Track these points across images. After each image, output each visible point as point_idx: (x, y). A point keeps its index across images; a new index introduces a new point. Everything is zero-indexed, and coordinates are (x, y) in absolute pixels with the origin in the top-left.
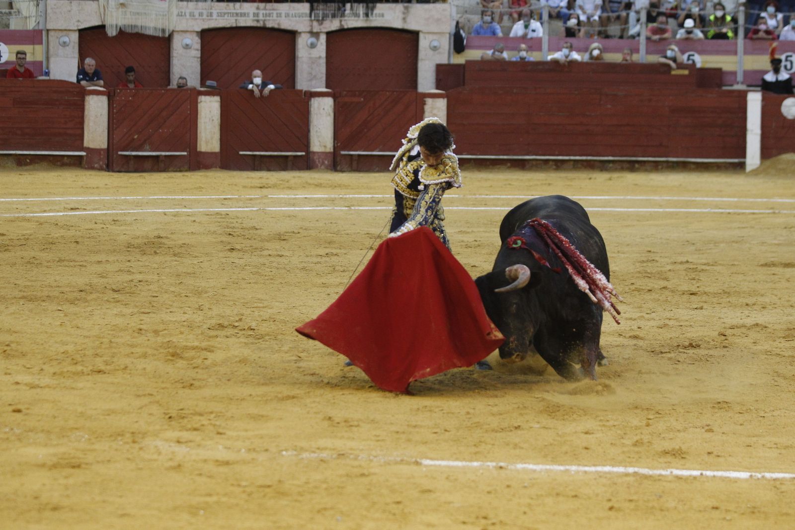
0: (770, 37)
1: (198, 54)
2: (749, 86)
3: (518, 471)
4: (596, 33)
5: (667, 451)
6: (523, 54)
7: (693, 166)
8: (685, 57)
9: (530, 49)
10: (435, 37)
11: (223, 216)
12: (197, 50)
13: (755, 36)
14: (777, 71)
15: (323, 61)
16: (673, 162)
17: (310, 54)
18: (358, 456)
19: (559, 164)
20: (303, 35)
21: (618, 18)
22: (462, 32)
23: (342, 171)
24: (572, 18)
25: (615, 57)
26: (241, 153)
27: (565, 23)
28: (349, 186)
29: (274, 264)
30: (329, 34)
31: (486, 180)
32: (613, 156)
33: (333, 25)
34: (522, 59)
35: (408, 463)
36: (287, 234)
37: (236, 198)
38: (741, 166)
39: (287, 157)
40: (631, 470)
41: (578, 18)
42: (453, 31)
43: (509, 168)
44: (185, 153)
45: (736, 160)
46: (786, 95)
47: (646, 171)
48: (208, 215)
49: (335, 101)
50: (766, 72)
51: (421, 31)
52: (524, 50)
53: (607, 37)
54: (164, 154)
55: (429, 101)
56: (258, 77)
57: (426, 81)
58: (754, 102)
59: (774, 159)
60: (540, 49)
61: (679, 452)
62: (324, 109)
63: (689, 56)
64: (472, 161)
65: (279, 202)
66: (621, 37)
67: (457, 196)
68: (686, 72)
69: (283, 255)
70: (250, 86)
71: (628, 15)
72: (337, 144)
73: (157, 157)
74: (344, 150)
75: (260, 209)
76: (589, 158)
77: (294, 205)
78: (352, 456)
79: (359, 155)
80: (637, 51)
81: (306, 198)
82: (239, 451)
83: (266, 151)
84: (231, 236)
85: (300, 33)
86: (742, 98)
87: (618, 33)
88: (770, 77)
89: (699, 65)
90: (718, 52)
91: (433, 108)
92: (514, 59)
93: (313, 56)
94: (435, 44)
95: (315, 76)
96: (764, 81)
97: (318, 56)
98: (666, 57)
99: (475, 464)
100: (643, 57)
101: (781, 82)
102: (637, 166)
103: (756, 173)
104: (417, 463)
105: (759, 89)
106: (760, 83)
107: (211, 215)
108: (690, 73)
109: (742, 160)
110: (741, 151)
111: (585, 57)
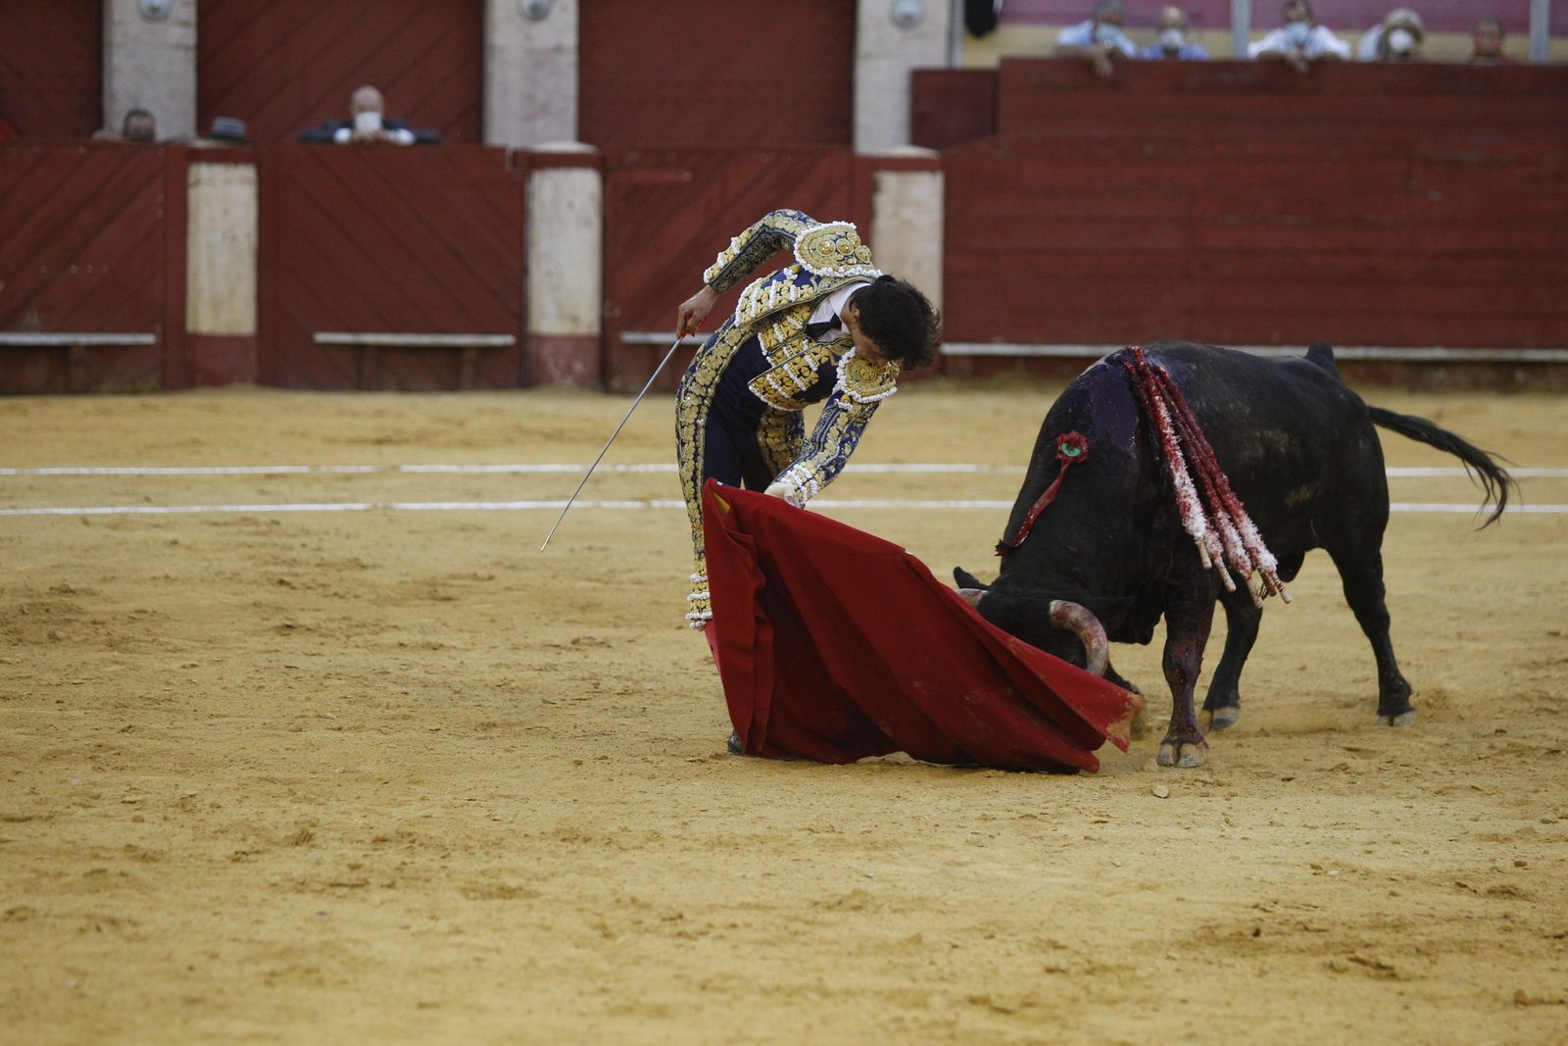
1: (190, 37)
6: (1175, 38)
11: (263, 528)
12: (185, 24)
15: (568, 62)
17: (529, 38)
23: (627, 392)
25: (1452, 47)
26: (322, 337)
29: (416, 672)
32: (1447, 345)
34: (1171, 52)
36: (456, 582)
37: (301, 475)
39: (457, 351)
44: (148, 339)
47: (1548, 391)
48: (215, 524)
49: (604, 181)
52: (1176, 26)
54: (83, 339)
55: (889, 181)
56: (372, 109)
57: (880, 121)
60: (1224, 21)
62: (570, 206)
64: (1021, 362)
65: (434, 486)
67: (973, 467)
69: (442, 646)
70: (343, 135)
72: (611, 310)
73: (64, 350)
74: (631, 326)
75: (375, 507)
76: (1375, 353)
77: (478, 496)
80: (1523, 26)
81: (515, 474)
83: (399, 333)
84: (284, 588)
91: (900, 203)
92: (1148, 54)
93: (537, 44)
94: (910, 7)
95: (543, 106)
97: (553, 45)
100: (1539, 44)
102: (1520, 376)
107: (226, 524)
111: (1367, 46)
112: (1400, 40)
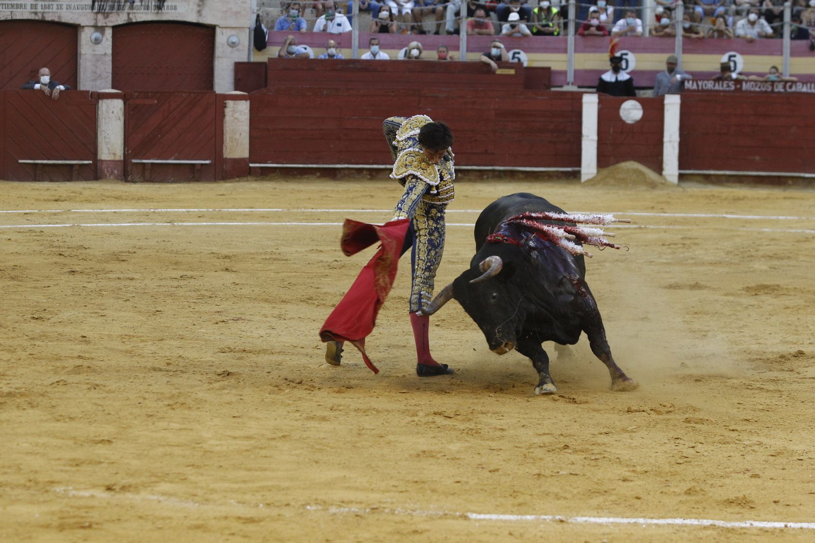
0: (601, 33)
2: (579, 87)
3: (580, 524)
4: (409, 28)
5: (731, 500)
6: (333, 51)
7: (521, 176)
8: (510, 54)
9: (339, 46)
10: (233, 32)
11: (39, 234)
13: (586, 32)
14: (616, 69)
15: (109, 59)
16: (500, 171)
17: (94, 51)
18: (395, 510)
19: (374, 173)
20: (86, 29)
21: (433, 11)
22: (263, 26)
23: (133, 182)
24: (384, 10)
25: (431, 55)
26: (21, 161)
27: (376, 15)
28: (153, 199)
29: (131, 289)
30: (115, 28)
31: (299, 191)
33: (120, 19)
34: (331, 56)
35: (454, 518)
36: (123, 254)
37: (36, 213)
38: (575, 176)
39: (71, 166)
40: (707, 522)
41: (390, 10)
42: (253, 26)
43: (319, 177)
45: (569, 169)
46: (625, 97)
47: (470, 181)
48: (20, 232)
49: (125, 104)
50: (604, 72)
51: (218, 26)
52: (333, 47)
53: (422, 32)
55: (230, 103)
56: (47, 75)
57: (223, 82)
58: (590, 104)
59: (612, 168)
60: (349, 46)
61: (744, 502)
62: (113, 112)
63: (514, 54)
64: (278, 170)
65: (89, 217)
66: (437, 33)
67: (280, 210)
68: (512, 72)
69: (133, 278)
70: (37, 86)
71: (445, 8)
72: (128, 151)
74: (135, 157)
75: (74, 225)
77: (107, 221)
78: (386, 511)
79: (153, 164)
80: (457, 48)
81: (115, 212)
82: (257, 506)
83: (49, 159)
84: (62, 257)
85: (83, 27)
86: (576, 100)
87: (434, 29)
88: (609, 77)
89: (525, 64)
90: (546, 50)
91: (234, 111)
92: (322, 57)
93: (98, 53)
94: (234, 39)
95: (100, 76)
96: (602, 82)
97: (103, 53)
98: (489, 55)
99: (529, 517)
100: (462, 54)
101: (621, 82)
103: (592, 183)
104: (466, 518)
105: (594, 90)
106: (596, 83)
107: (23, 232)
108: (516, 72)
109: (576, 169)
110: (576, 159)
111: (400, 55)
112: (415, 52)
